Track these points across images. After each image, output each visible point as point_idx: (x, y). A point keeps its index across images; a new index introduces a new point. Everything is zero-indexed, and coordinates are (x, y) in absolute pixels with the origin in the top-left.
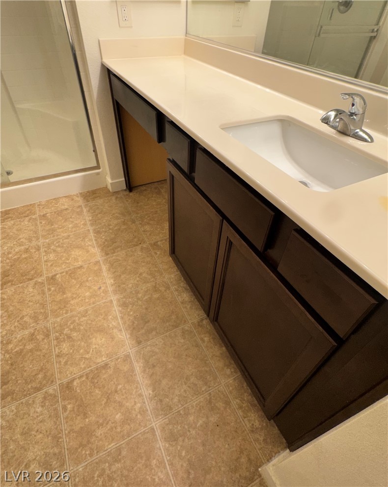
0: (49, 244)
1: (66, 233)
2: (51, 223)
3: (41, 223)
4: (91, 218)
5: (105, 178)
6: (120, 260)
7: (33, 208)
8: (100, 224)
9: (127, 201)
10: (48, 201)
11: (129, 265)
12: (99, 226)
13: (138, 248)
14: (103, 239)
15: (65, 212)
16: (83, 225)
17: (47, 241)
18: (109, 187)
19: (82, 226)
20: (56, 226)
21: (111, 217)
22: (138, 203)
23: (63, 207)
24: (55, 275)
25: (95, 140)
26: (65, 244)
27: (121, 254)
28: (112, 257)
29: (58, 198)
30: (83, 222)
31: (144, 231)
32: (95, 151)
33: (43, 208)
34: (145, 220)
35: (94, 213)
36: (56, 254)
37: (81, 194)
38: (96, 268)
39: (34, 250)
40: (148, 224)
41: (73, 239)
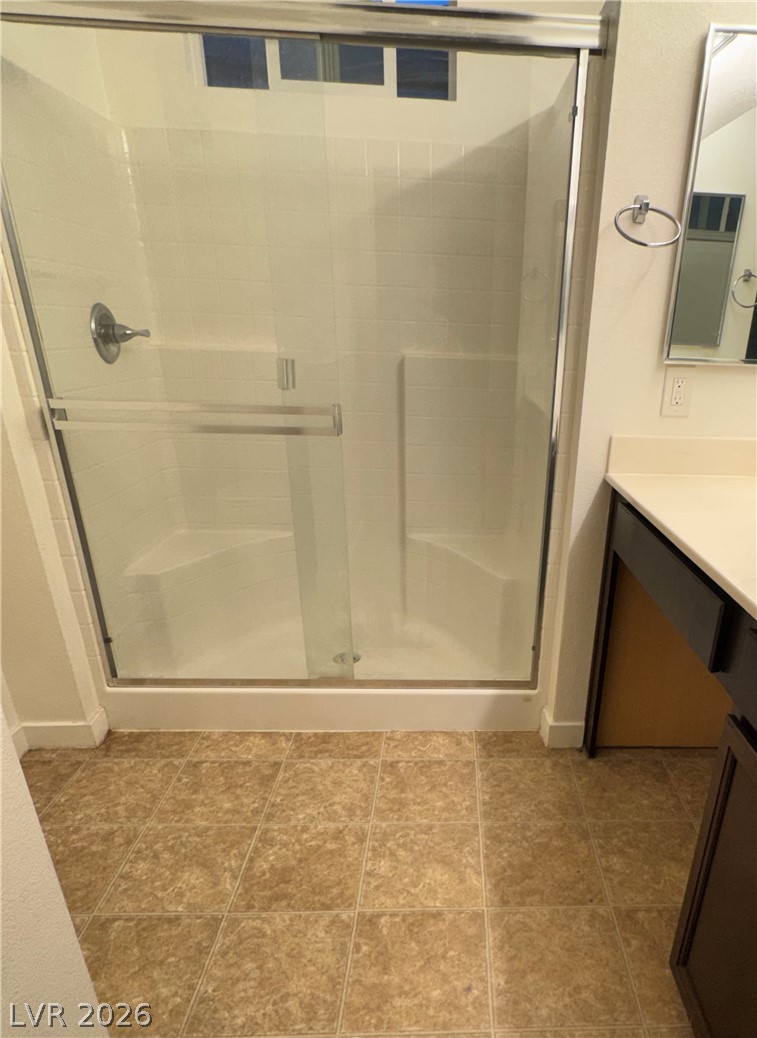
0: (385, 834)
1: (426, 818)
2: (401, 785)
3: (382, 779)
4: (487, 798)
5: (541, 711)
6: (531, 930)
7: (375, 743)
8: (505, 819)
9: (580, 778)
10: (408, 734)
11: (552, 952)
12: (502, 823)
13: (584, 911)
14: (503, 858)
15: (436, 769)
16: (466, 808)
17: (384, 825)
18: (545, 734)
19: (464, 812)
20: (411, 796)
21: (533, 808)
22: (605, 790)
23: (435, 756)
24: (380, 915)
25: (544, 626)
26: (418, 845)
27: (540, 913)
28: (515, 914)
29: (430, 733)
30: (468, 803)
31: (607, 870)
32: (536, 649)
33: (396, 747)
34: (615, 841)
35: (497, 789)
36: (393, 864)
37: (479, 734)
38: (471, 931)
39: (353, 839)
40: (621, 852)
41: (437, 839)
